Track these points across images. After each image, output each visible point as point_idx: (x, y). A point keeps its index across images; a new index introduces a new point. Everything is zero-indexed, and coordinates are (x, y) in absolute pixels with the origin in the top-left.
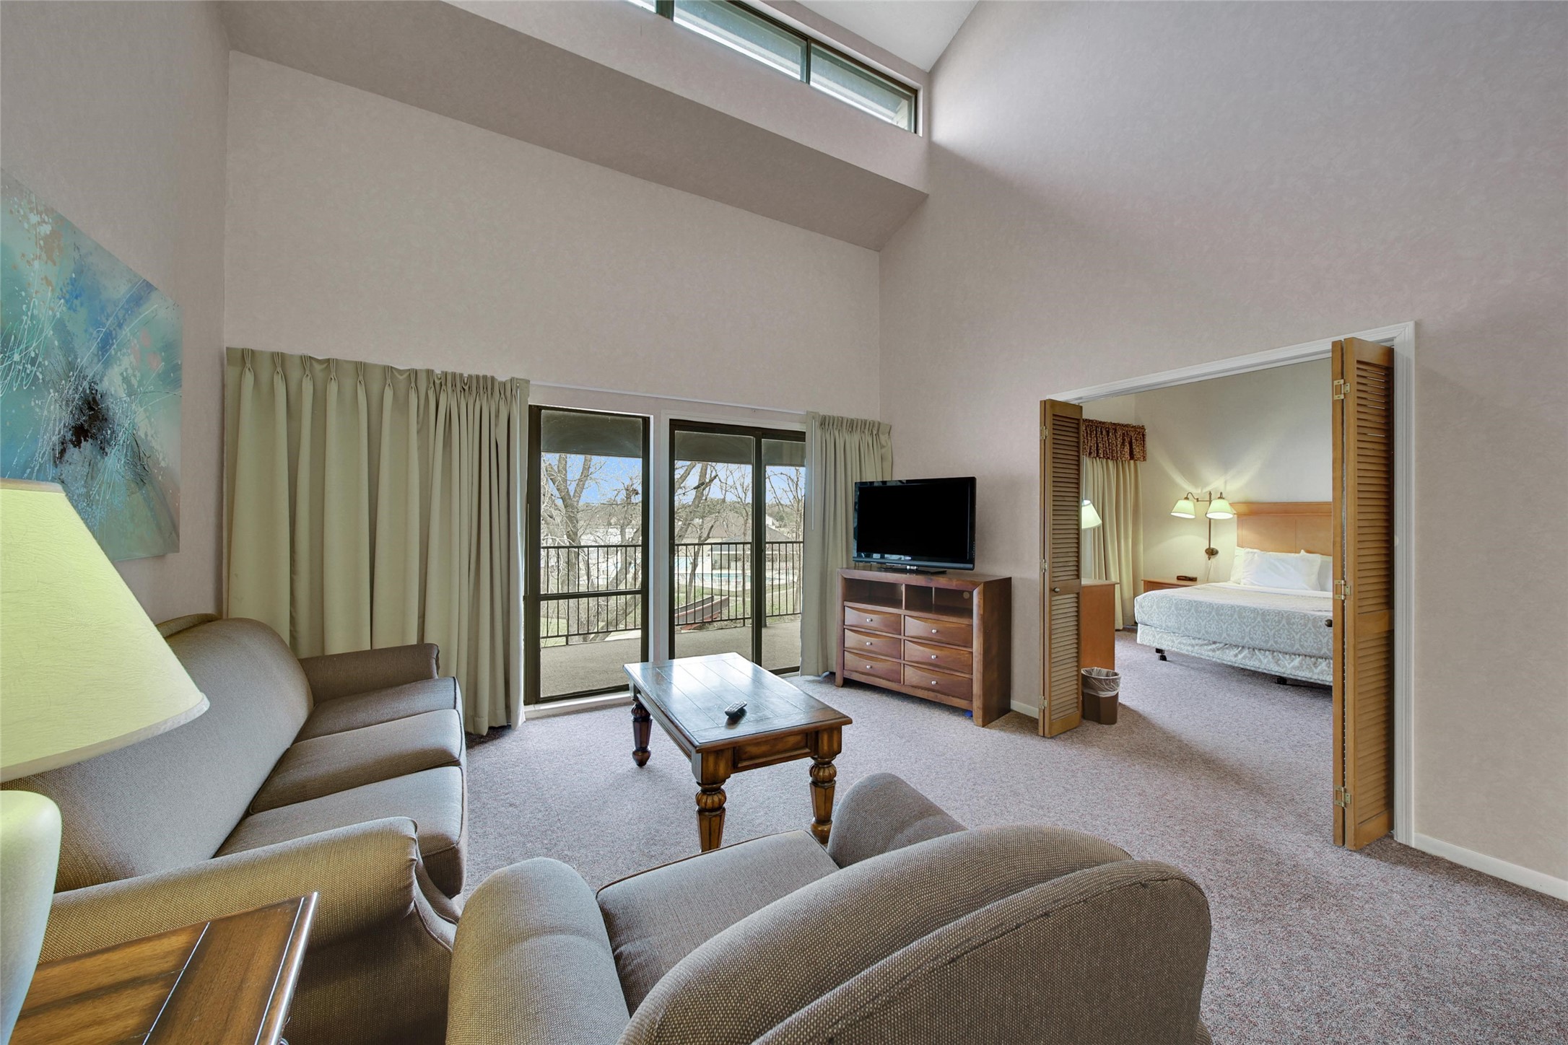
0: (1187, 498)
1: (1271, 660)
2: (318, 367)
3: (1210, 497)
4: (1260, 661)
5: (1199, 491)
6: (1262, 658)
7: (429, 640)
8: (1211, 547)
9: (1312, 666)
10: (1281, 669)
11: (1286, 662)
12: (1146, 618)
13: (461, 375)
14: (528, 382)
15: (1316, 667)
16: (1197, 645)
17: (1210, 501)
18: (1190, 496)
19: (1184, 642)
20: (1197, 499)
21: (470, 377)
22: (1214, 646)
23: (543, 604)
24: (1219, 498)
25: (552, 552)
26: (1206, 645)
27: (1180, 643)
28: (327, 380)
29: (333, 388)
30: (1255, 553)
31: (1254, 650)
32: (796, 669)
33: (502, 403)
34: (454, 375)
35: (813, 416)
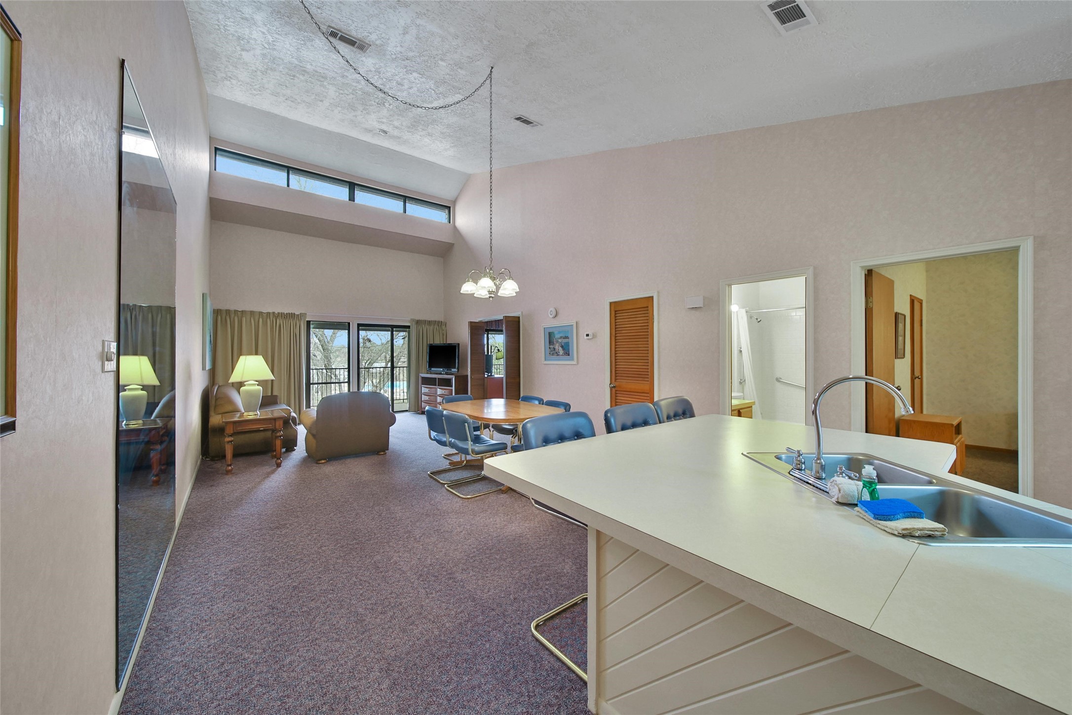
2: (239, 313)
7: (275, 393)
13: (284, 313)
14: (306, 314)
21: (287, 314)
23: (311, 386)
25: (314, 371)
28: (242, 317)
29: (244, 319)
32: (407, 411)
33: (297, 321)
34: (282, 313)
35: (412, 320)
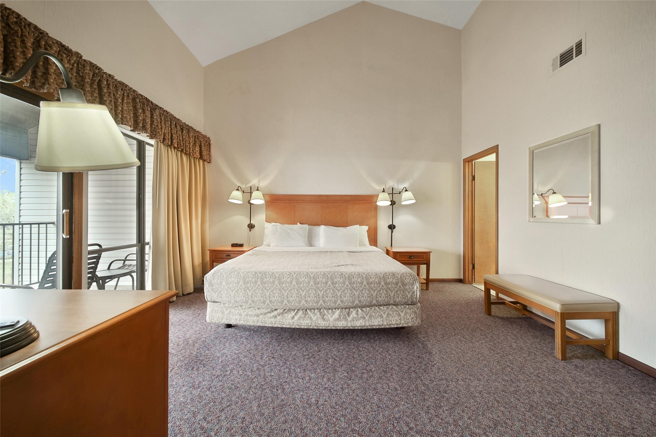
0: (238, 190)
1: (319, 316)
3: (251, 190)
4: (311, 319)
5: (244, 186)
6: (312, 316)
8: (251, 223)
9: (347, 316)
10: (325, 323)
11: (329, 316)
12: (215, 296)
15: (349, 316)
16: (261, 314)
17: (251, 193)
18: (239, 188)
19: (251, 313)
20: (243, 191)
22: (275, 313)
24: (257, 190)
26: (269, 312)
27: (247, 315)
30: (277, 225)
31: (306, 310)
